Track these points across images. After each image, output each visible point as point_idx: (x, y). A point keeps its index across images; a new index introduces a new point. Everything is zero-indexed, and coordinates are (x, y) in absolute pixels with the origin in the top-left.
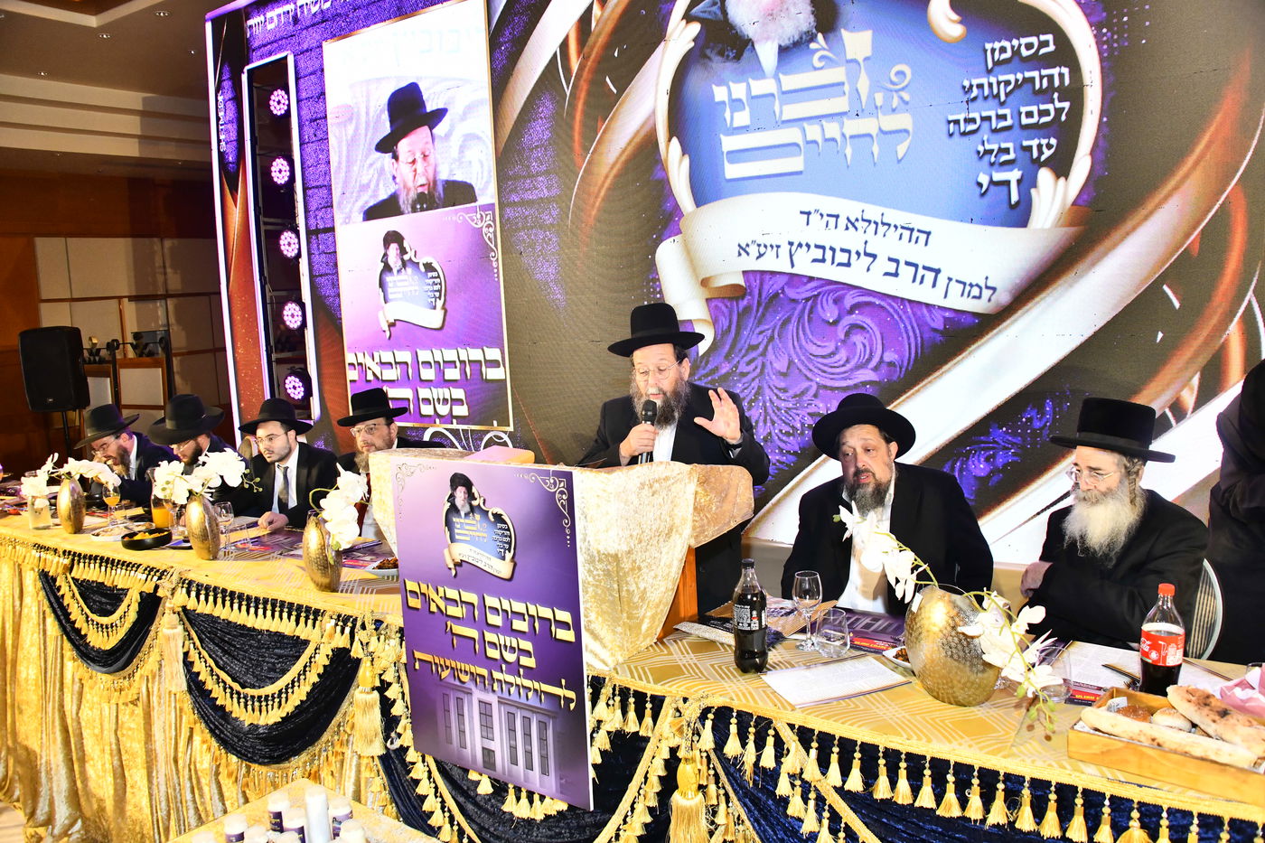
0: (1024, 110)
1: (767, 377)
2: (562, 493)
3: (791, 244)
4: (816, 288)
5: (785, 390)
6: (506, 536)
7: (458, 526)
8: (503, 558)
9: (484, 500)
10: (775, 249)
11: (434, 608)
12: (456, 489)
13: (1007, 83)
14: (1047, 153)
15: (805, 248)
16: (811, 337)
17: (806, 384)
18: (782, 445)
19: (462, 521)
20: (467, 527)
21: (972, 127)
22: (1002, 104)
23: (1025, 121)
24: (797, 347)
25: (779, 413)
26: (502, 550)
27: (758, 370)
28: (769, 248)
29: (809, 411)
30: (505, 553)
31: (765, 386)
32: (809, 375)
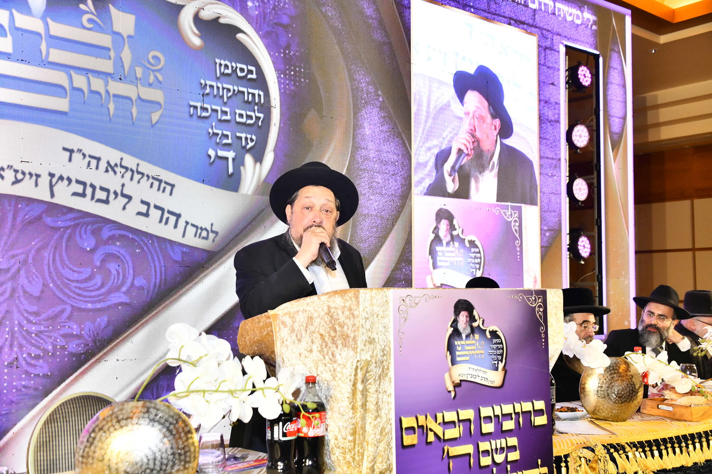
0: (238, 111)
1: (17, 302)
2: (540, 306)
3: (52, 175)
4: (75, 219)
5: (37, 314)
6: (499, 349)
7: (459, 348)
8: (497, 369)
9: (483, 321)
10: (34, 178)
11: (431, 438)
12: (459, 314)
13: (229, 90)
14: (251, 144)
15: (66, 182)
16: (68, 263)
17: (62, 307)
18: (30, 370)
19: (463, 342)
20: (467, 348)
21: (205, 114)
22: (225, 104)
23: (238, 119)
24: (54, 274)
25: (28, 337)
26: (496, 362)
27: (7, 295)
28: (28, 176)
29: (61, 332)
30: (498, 363)
31: (15, 311)
32: (65, 299)
